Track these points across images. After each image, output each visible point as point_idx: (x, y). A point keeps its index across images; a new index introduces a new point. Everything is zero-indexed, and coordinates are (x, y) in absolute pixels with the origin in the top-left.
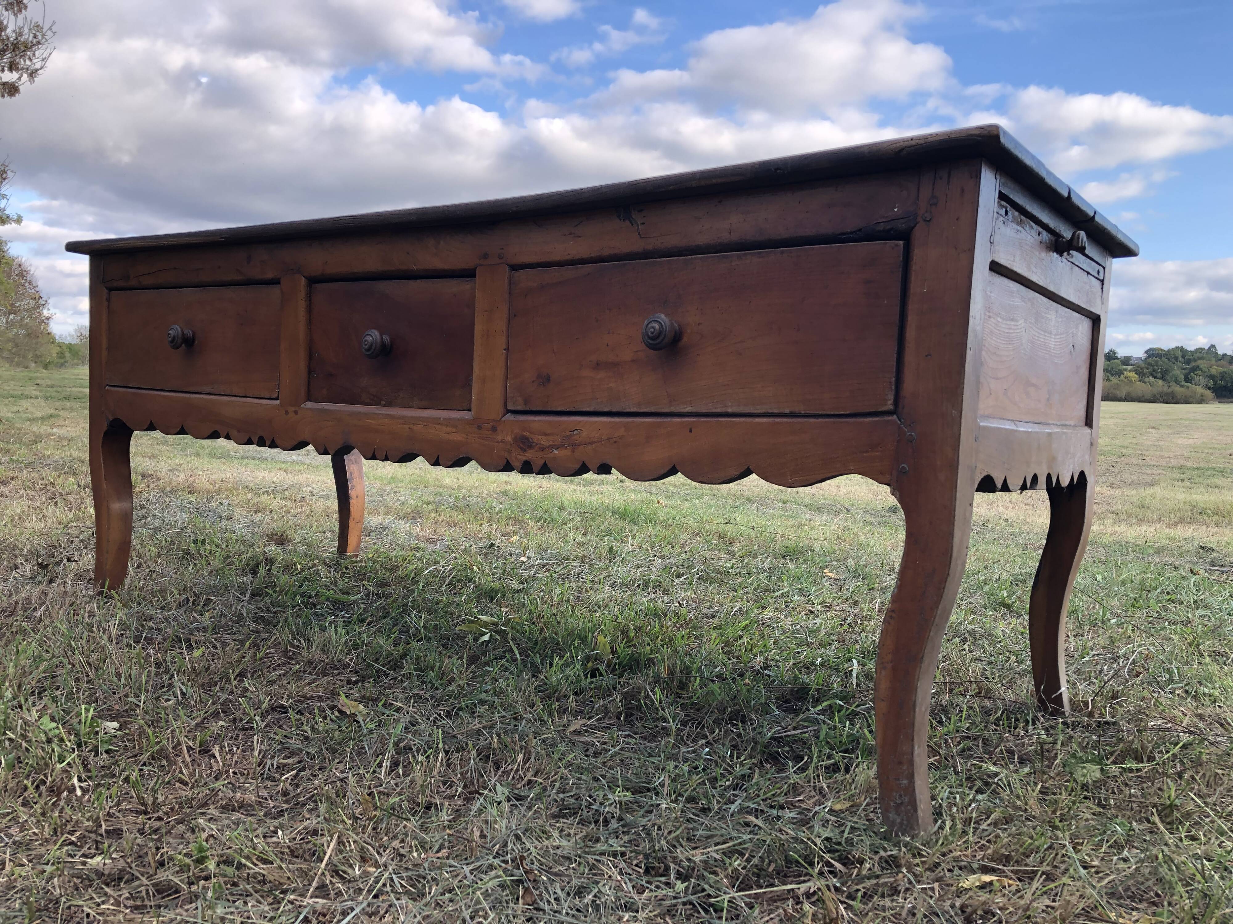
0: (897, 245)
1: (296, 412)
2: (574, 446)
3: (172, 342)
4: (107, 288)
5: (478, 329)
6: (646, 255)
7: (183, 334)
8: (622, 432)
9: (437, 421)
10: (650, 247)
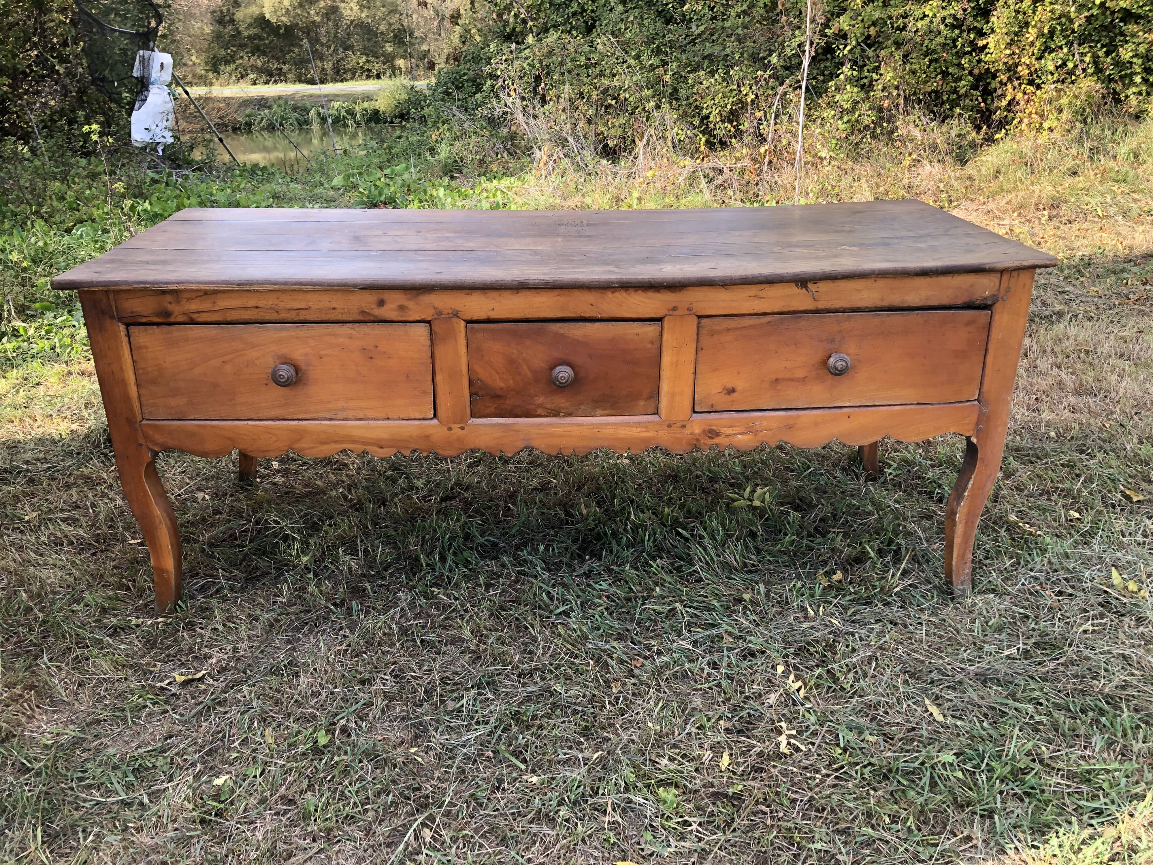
1: (462, 428)
2: (756, 432)
4: (123, 323)
5: (666, 360)
6: (817, 311)
8: (795, 421)
9: (628, 425)
10: (822, 307)
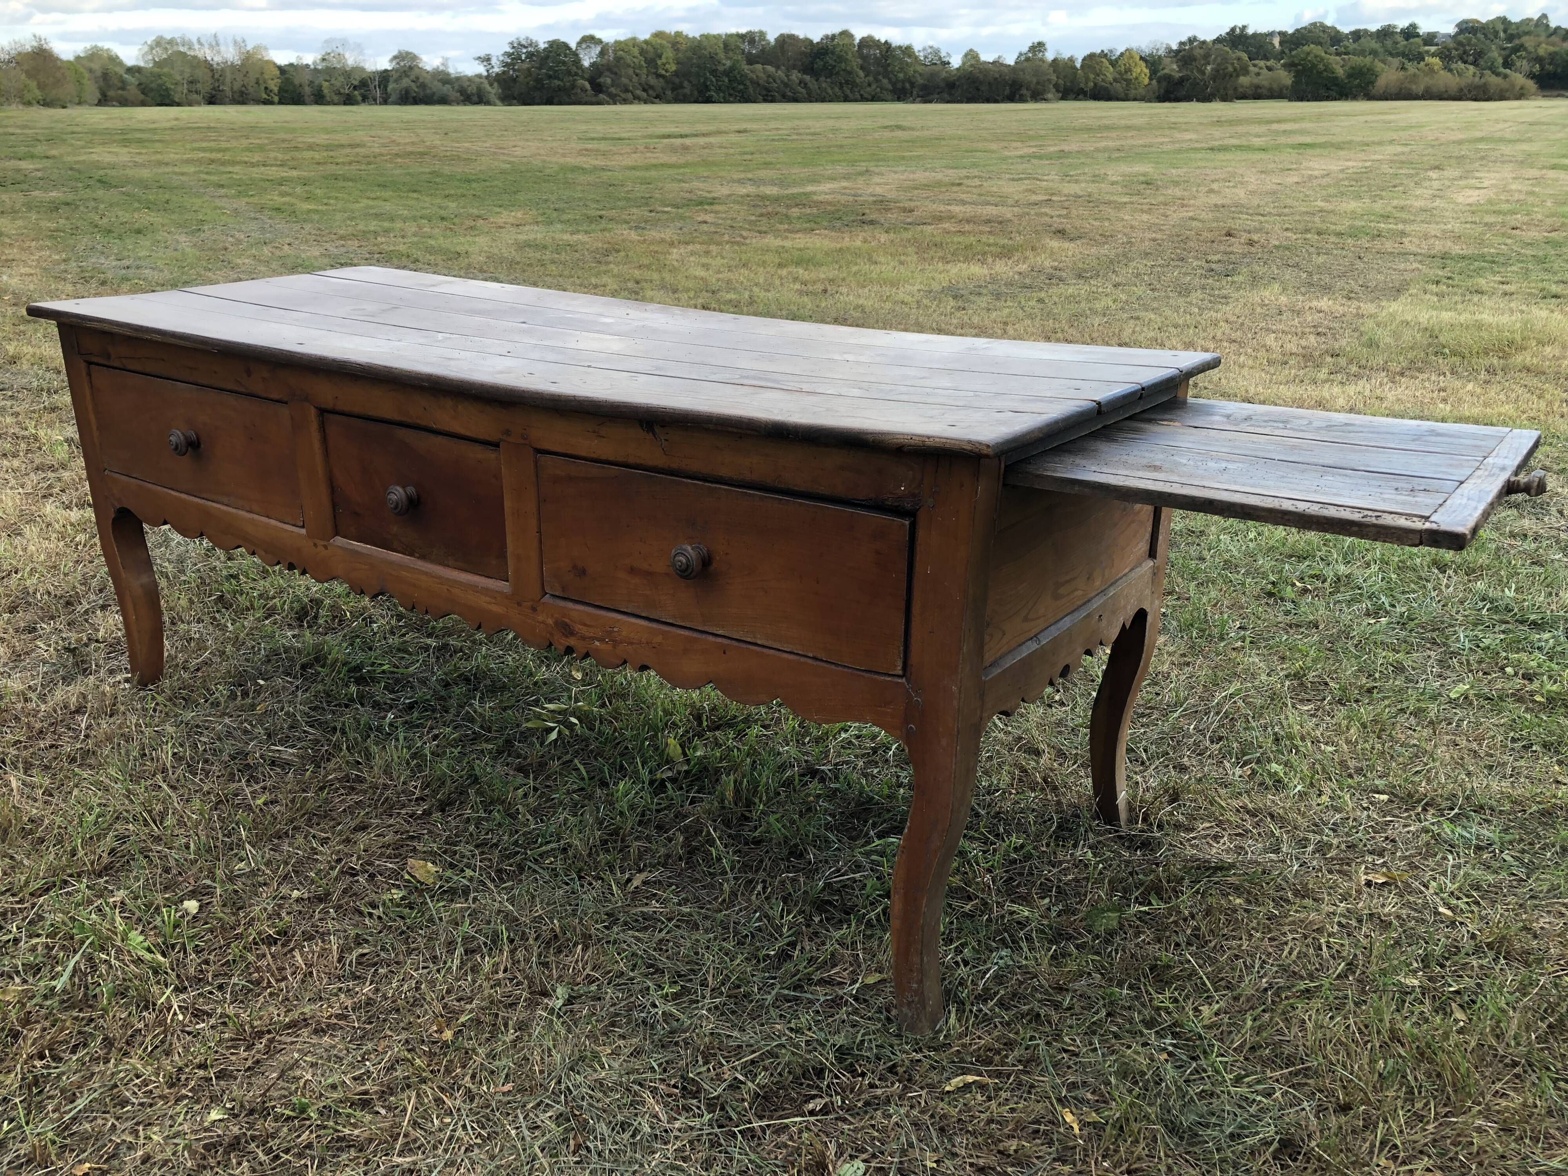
0: (903, 525)
1: (326, 547)
2: (615, 643)
3: (176, 448)
4: (82, 359)
5: (507, 504)
6: (673, 472)
7: (186, 438)
8: (659, 639)
9: (475, 588)
10: (675, 466)
